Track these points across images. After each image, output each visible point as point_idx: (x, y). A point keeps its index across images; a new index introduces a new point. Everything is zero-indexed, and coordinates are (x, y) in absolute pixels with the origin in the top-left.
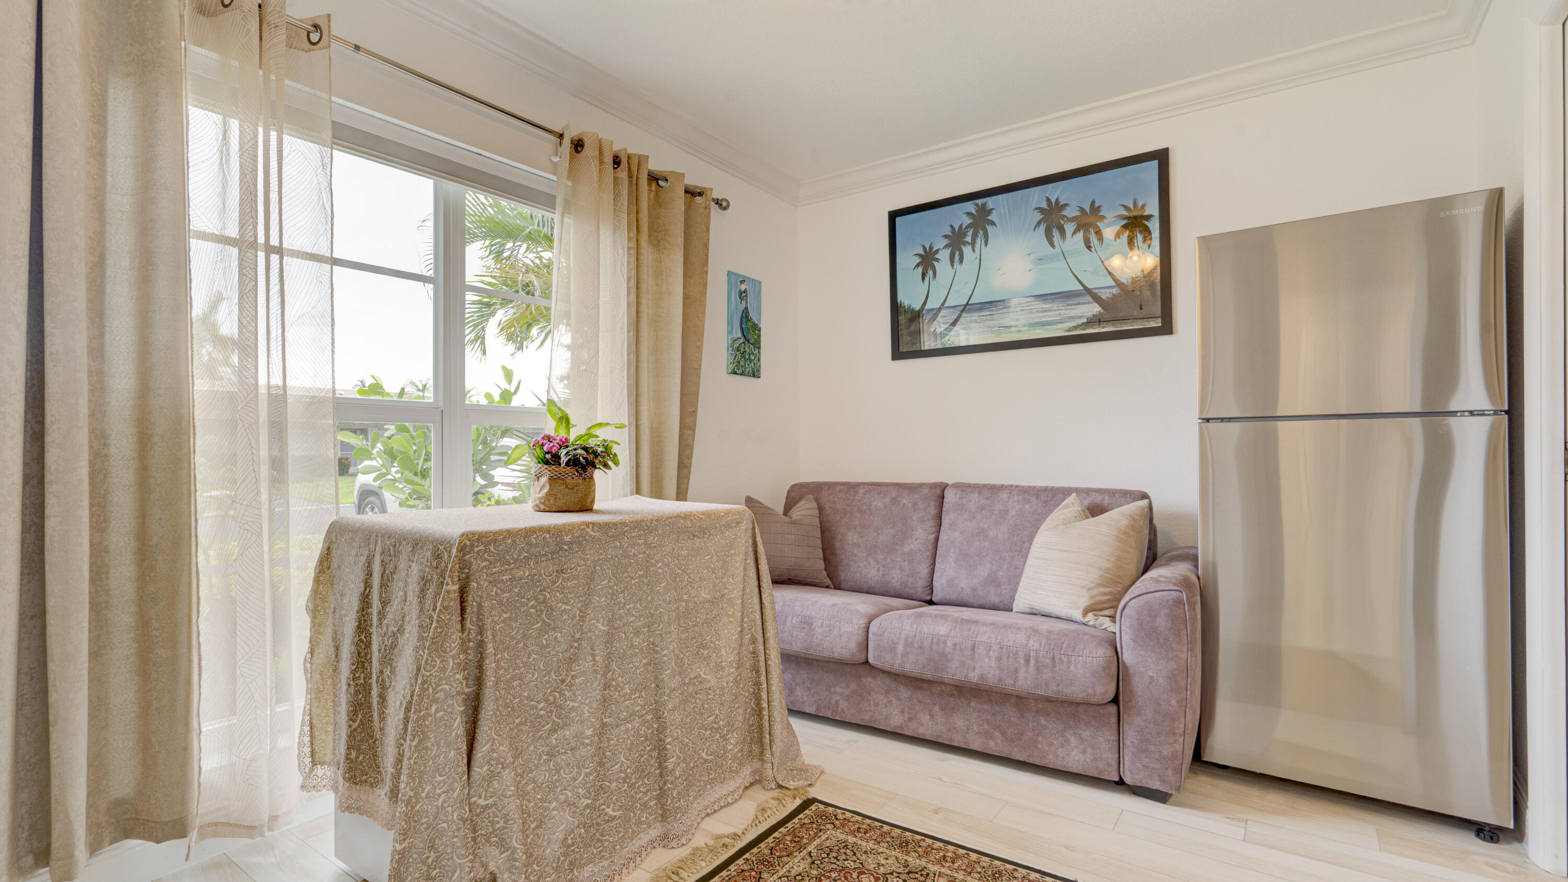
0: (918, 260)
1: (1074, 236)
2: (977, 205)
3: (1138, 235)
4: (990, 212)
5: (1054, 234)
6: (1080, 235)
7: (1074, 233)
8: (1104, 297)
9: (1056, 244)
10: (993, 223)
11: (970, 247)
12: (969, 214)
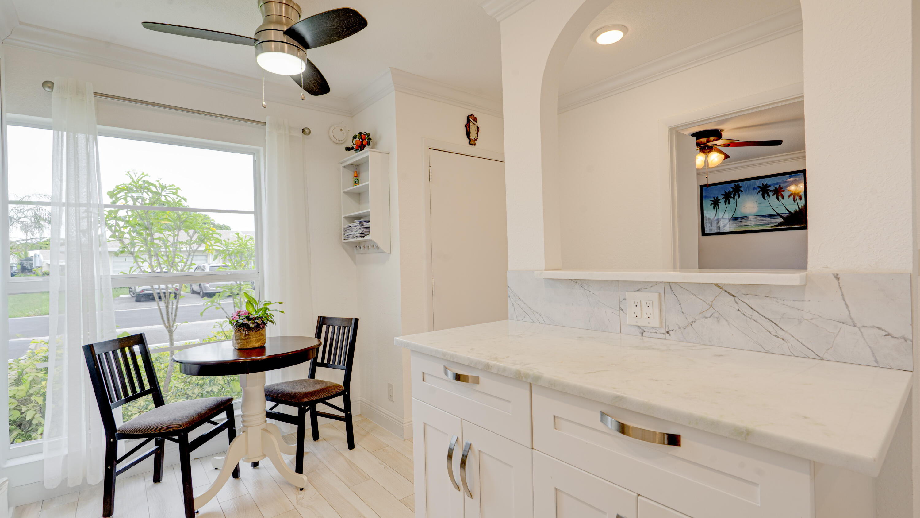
0: (712, 202)
1: (773, 196)
2: (735, 184)
3: (797, 197)
4: (741, 187)
5: (765, 195)
6: (775, 196)
7: (773, 195)
8: (784, 216)
9: (766, 198)
10: (741, 191)
11: (733, 199)
12: (732, 188)
